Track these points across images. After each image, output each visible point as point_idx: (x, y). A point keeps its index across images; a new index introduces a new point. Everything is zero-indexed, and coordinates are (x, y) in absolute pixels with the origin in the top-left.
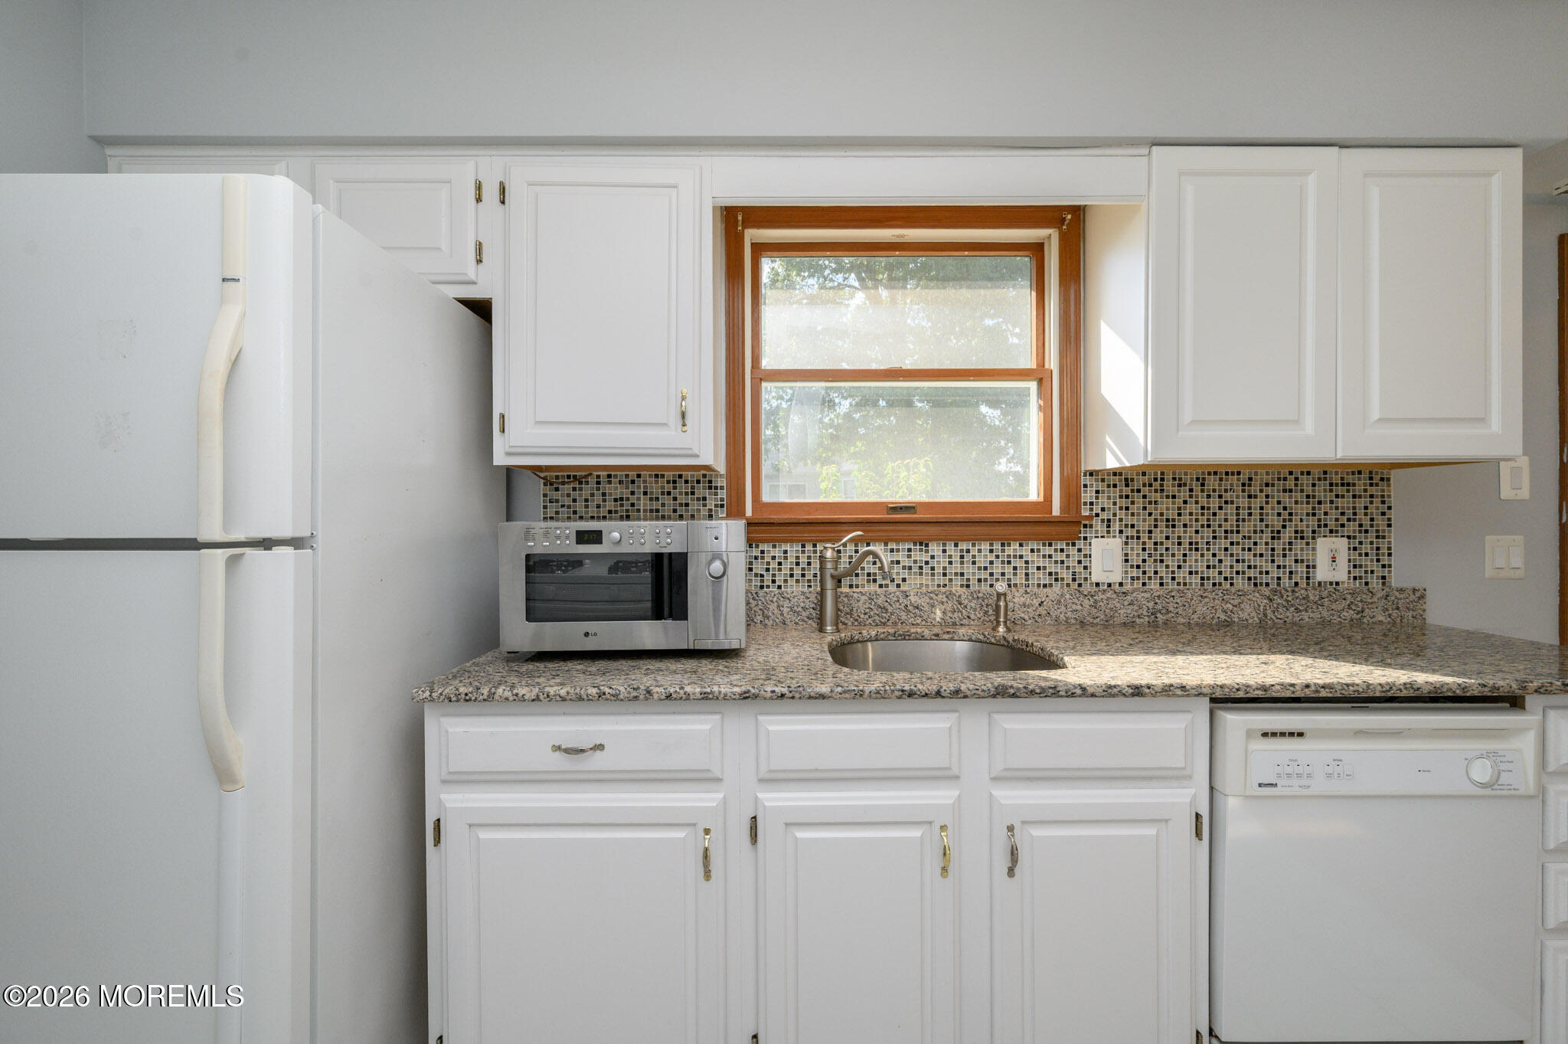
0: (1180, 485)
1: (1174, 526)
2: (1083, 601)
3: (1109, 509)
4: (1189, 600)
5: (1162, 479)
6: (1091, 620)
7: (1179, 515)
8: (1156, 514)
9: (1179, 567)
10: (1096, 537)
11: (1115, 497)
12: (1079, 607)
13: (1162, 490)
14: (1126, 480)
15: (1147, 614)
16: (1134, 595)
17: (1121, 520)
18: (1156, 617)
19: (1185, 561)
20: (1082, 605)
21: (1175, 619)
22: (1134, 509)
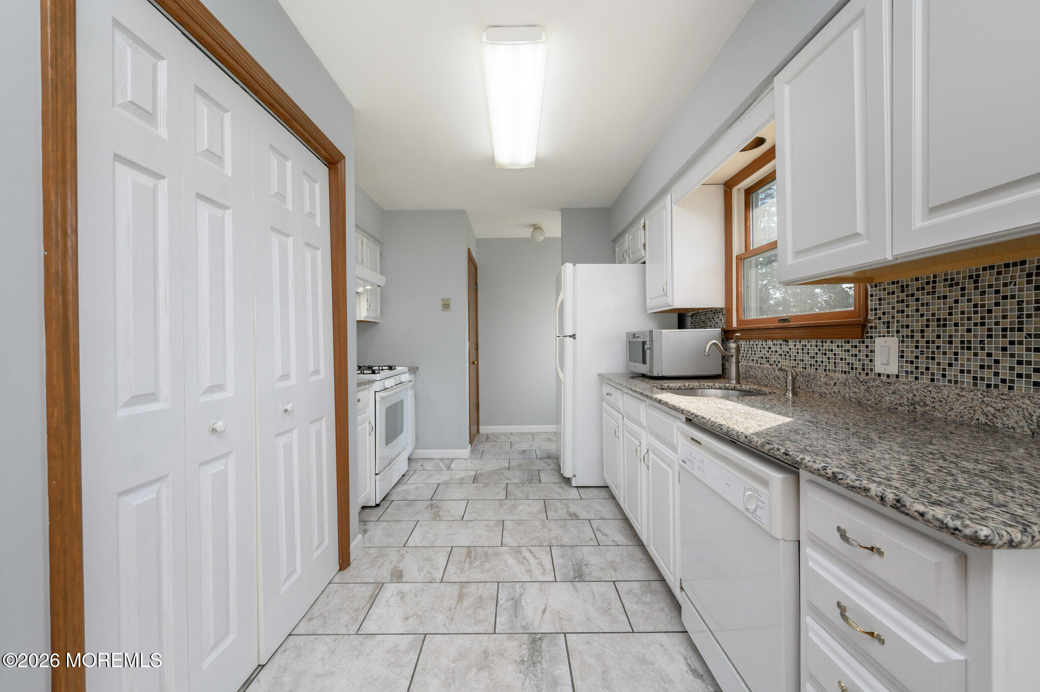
0: (951, 285)
1: (945, 325)
2: (860, 386)
3: (889, 313)
4: (946, 397)
5: (934, 282)
6: (866, 401)
7: (950, 314)
8: (928, 314)
9: (950, 365)
10: (880, 336)
11: (893, 303)
12: (857, 390)
13: (934, 292)
14: (902, 286)
15: (907, 403)
16: (896, 385)
17: (898, 322)
18: (915, 408)
19: (956, 359)
20: (859, 389)
21: (932, 413)
22: (909, 311)
